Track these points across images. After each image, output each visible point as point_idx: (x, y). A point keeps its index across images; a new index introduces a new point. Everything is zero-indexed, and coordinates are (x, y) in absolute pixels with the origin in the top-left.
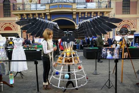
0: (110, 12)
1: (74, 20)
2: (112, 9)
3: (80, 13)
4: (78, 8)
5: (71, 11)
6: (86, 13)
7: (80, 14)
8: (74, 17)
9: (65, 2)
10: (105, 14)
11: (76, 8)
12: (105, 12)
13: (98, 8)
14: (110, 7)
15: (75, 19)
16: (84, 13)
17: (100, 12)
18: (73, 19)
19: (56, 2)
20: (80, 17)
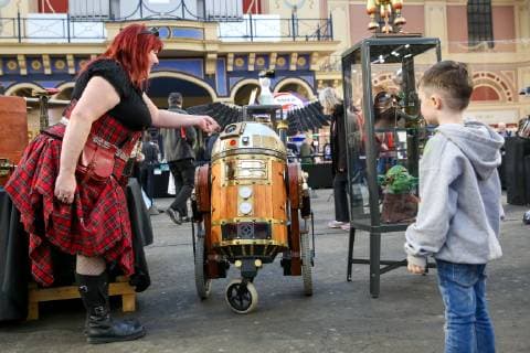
0: (332, 52)
1: (210, 79)
2: (339, 42)
3: (231, 56)
4: (224, 40)
5: (198, 48)
6: (251, 55)
7: (230, 61)
8: (211, 69)
9: (179, 19)
10: (314, 59)
11: (216, 39)
12: (315, 54)
13: (291, 39)
14: (332, 36)
15: (214, 75)
16: (245, 56)
17: (298, 52)
18: (206, 76)
19: (147, 19)
20: (230, 69)
